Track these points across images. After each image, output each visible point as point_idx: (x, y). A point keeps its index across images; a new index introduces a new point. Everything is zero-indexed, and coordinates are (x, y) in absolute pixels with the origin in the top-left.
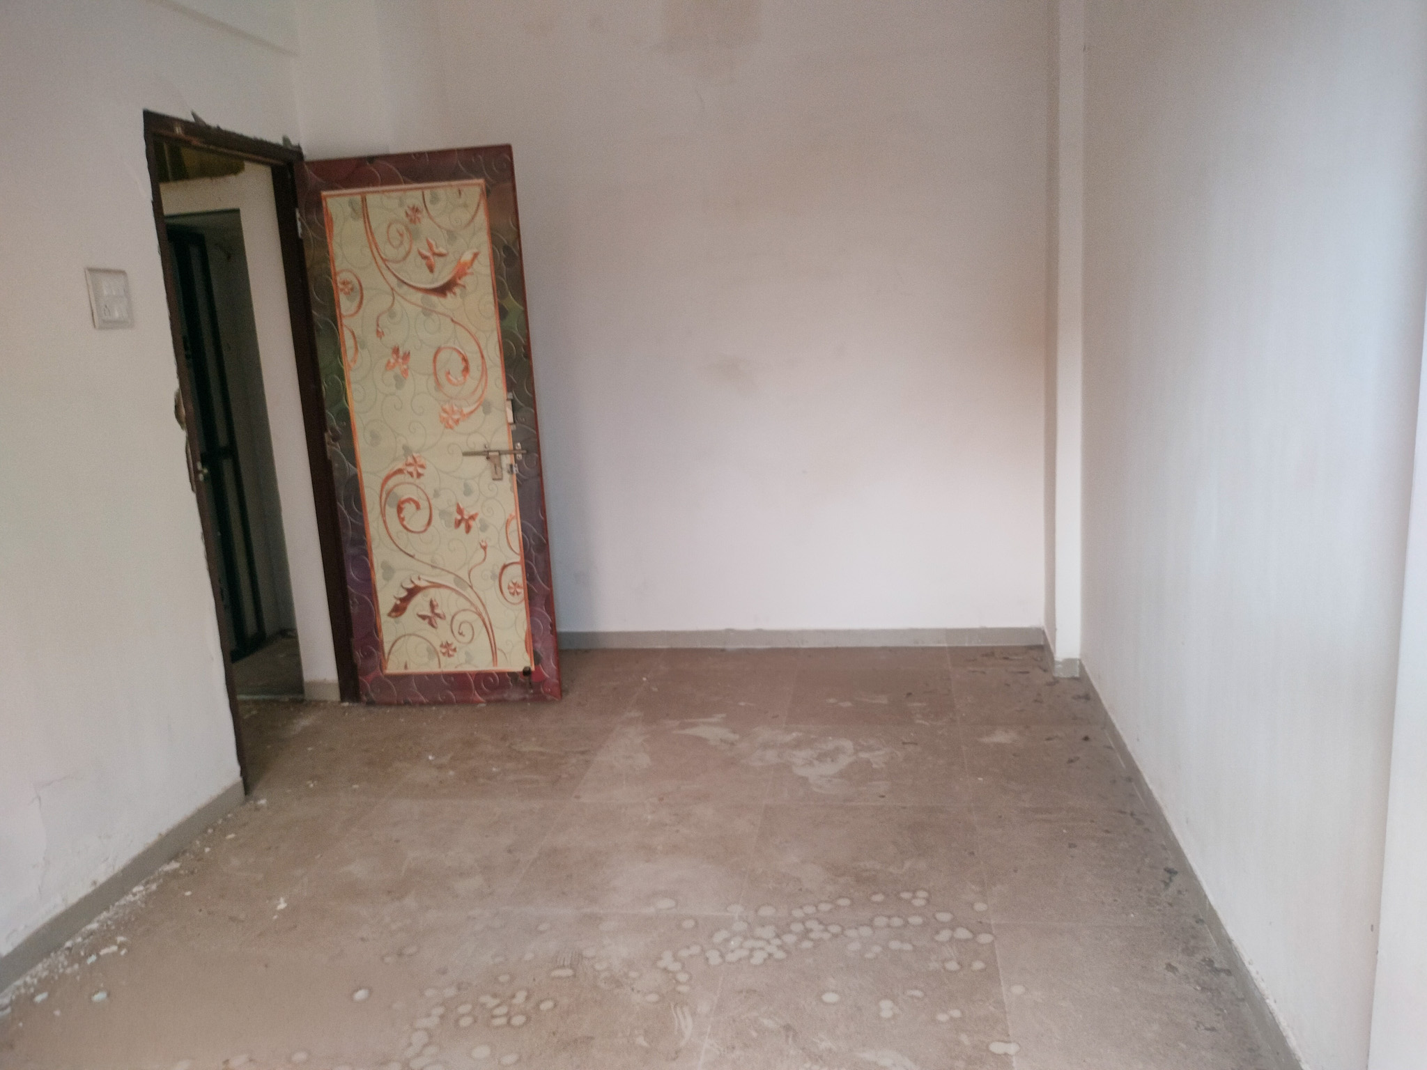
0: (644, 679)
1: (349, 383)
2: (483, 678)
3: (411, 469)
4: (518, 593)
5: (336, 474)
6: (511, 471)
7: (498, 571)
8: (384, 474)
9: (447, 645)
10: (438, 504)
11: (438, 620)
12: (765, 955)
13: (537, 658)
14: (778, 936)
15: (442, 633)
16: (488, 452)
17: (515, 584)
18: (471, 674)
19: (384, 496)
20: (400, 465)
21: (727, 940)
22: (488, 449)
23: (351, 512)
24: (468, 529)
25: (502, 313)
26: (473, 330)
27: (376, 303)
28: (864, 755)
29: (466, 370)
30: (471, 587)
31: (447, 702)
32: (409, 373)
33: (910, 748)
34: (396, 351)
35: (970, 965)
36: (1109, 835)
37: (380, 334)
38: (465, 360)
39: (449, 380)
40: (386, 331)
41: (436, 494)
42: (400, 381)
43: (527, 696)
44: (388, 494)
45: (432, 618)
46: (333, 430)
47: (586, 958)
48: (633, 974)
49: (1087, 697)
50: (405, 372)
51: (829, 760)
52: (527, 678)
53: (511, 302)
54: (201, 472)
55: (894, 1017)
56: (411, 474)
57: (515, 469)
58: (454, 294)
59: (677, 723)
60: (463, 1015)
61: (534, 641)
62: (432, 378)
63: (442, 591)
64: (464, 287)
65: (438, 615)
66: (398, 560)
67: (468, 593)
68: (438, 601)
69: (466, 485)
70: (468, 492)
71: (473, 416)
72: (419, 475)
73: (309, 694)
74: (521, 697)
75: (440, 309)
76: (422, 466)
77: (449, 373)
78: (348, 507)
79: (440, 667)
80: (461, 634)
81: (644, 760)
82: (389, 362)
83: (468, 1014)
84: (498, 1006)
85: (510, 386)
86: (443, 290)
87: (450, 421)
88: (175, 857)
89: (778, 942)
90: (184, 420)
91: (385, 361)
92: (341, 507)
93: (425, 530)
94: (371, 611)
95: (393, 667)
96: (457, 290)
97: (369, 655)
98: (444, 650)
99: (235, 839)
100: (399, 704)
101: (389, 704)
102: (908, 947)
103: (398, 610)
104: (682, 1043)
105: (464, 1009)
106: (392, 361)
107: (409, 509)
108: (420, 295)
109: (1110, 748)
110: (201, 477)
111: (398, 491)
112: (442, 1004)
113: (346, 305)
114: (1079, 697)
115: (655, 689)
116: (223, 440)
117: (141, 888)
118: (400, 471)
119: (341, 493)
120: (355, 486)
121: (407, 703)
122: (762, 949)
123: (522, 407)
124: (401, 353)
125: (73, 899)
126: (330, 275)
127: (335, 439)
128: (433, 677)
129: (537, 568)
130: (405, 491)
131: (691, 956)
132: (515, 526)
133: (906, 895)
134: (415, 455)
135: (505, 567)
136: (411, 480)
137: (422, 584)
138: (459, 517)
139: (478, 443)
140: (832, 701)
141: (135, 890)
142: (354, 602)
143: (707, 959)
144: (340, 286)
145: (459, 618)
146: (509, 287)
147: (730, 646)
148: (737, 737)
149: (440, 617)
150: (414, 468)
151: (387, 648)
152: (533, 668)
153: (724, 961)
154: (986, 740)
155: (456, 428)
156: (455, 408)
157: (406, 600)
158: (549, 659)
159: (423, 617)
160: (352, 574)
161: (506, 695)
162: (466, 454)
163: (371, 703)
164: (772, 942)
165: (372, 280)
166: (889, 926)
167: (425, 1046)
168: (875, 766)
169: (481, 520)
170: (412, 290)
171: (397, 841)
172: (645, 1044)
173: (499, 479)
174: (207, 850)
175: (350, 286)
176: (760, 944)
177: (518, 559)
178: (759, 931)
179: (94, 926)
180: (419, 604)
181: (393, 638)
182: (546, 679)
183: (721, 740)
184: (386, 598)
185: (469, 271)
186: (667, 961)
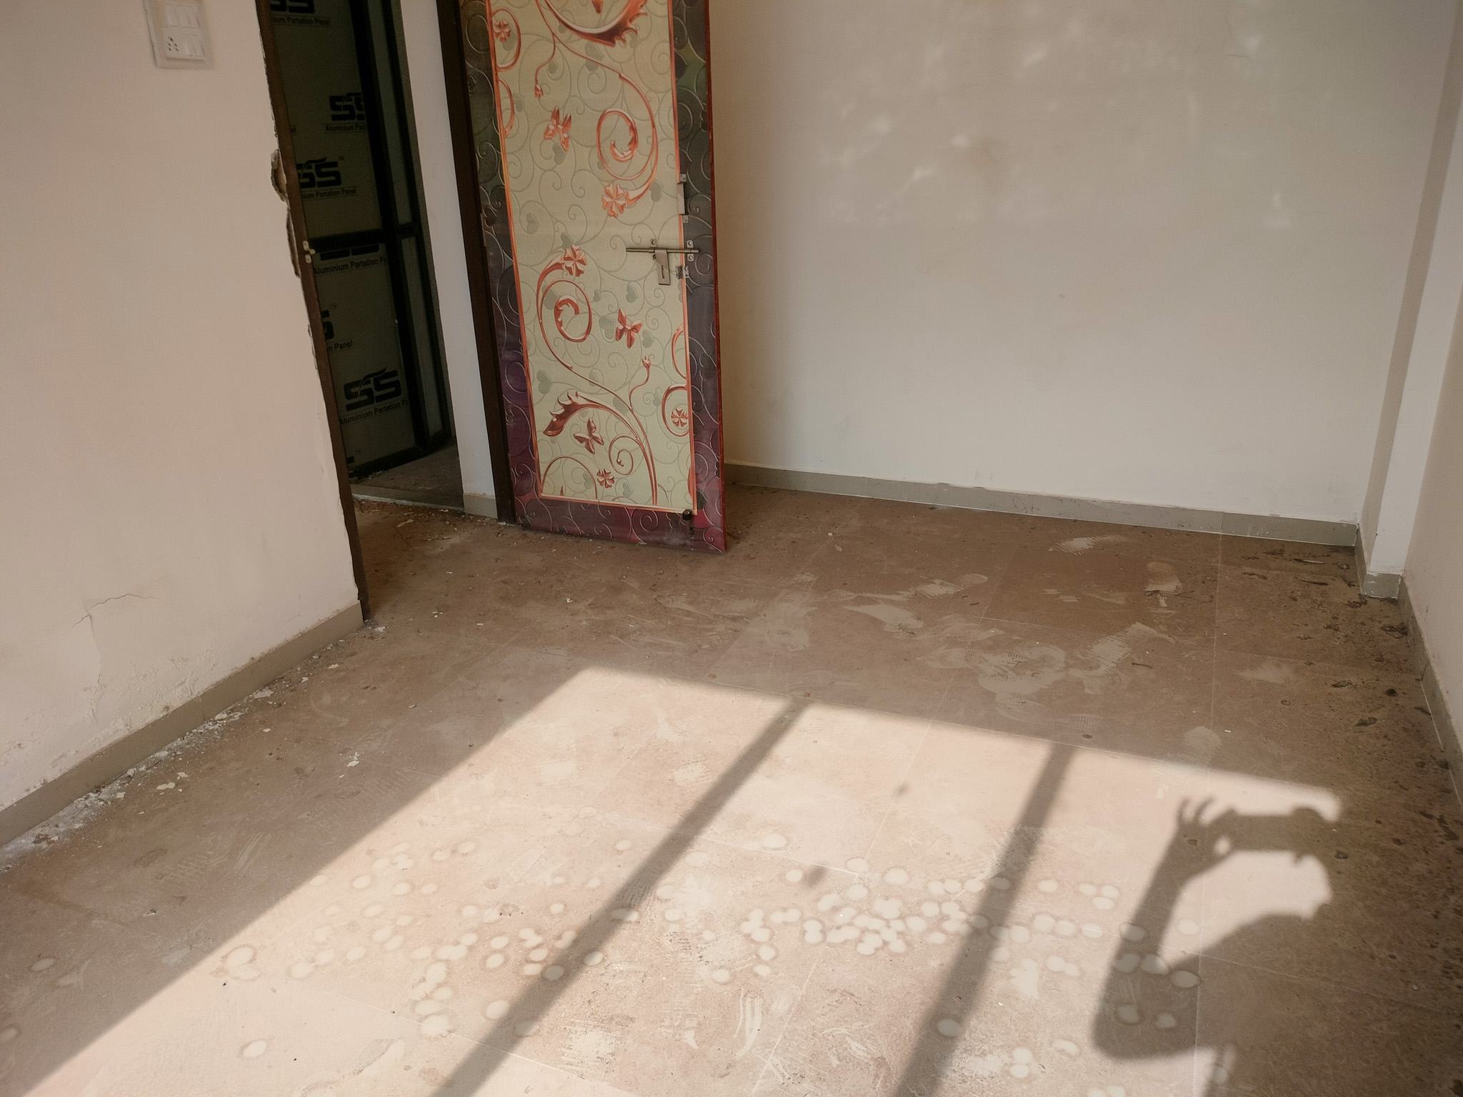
0: (830, 534)
1: (505, 154)
2: (641, 515)
3: (570, 264)
4: (683, 424)
5: (491, 264)
6: (680, 276)
7: (662, 395)
8: (541, 268)
9: (604, 474)
10: (600, 309)
11: (596, 444)
12: (880, 944)
13: (700, 501)
14: (902, 918)
15: (598, 461)
16: (655, 248)
17: (679, 412)
18: (629, 509)
19: (541, 294)
20: (558, 259)
21: (835, 909)
22: (655, 246)
23: (507, 312)
24: (630, 342)
25: (680, 67)
26: (644, 90)
27: (537, 52)
28: (1076, 673)
29: (634, 142)
30: (632, 411)
31: (603, 537)
32: (570, 143)
33: (1141, 671)
34: (556, 114)
35: (1155, 1018)
36: (1402, 848)
37: (538, 93)
38: (633, 129)
39: (614, 154)
40: (544, 88)
41: (597, 298)
42: (560, 152)
43: (688, 542)
44: (545, 294)
45: (589, 441)
46: (488, 210)
47: (659, 899)
48: (708, 935)
49: (1403, 630)
50: (565, 142)
51: (1029, 673)
52: (688, 522)
53: (692, 54)
54: (308, 253)
55: (1029, 1079)
56: (569, 269)
57: (685, 273)
58: (624, 41)
59: (853, 596)
60: (495, 952)
61: (698, 482)
62: (596, 150)
63: (600, 411)
64: (636, 32)
65: (595, 439)
66: (556, 372)
67: (628, 417)
68: (596, 423)
69: (629, 289)
70: (631, 297)
71: (640, 201)
72: (579, 272)
73: (469, 507)
74: (682, 542)
75: (606, 61)
76: (582, 262)
77: (614, 145)
78: (503, 304)
79: (597, 498)
80: (619, 463)
81: (801, 639)
82: (548, 129)
83: (501, 951)
84: (538, 946)
85: (684, 166)
86: (610, 37)
87: (615, 207)
88: (269, 684)
89: (898, 925)
90: (285, 188)
91: (543, 127)
92: (497, 303)
93: (584, 339)
94: (527, 426)
95: (549, 491)
96: (627, 36)
97: (525, 474)
98: (601, 480)
99: (337, 670)
100: (554, 532)
101: (546, 531)
102: (1072, 970)
103: (555, 428)
104: (740, 1054)
105: (499, 943)
106: (552, 127)
107: (567, 311)
108: (585, 41)
109: (1424, 711)
110: (308, 259)
111: (556, 289)
112: (476, 931)
113: (502, 55)
114: (1392, 629)
115: (839, 549)
116: (404, 216)
117: (225, 716)
118: (558, 266)
119: (496, 286)
120: (510, 278)
121: (562, 532)
122: (877, 932)
123: (697, 193)
124: (561, 118)
125: (139, 724)
126: (485, 16)
127: (491, 222)
128: (590, 507)
129: (705, 398)
130: (564, 291)
131: (785, 923)
132: (683, 342)
133: (1087, 890)
134: (575, 248)
135: (669, 391)
136: (570, 277)
137: (580, 401)
138: (621, 327)
139: (643, 236)
140: (1052, 591)
141: (218, 717)
142: (510, 414)
143: (804, 932)
144: (497, 30)
145: (619, 444)
146: (689, 33)
147: (942, 504)
148: (920, 624)
149: (599, 443)
150: (572, 263)
151: (543, 468)
152: (695, 512)
153: (824, 940)
154: (1247, 674)
155: (621, 217)
156: (620, 191)
157: (563, 418)
158: (713, 504)
159: (581, 439)
160: (508, 382)
161: (665, 538)
162: (631, 250)
163: (526, 526)
164: (892, 923)
165: (532, 23)
166: (1053, 932)
167: (439, 986)
168: (1087, 691)
169: (644, 332)
170: (575, 36)
171: (500, 700)
172: (693, 1044)
173: (665, 283)
174: (305, 679)
175: (507, 30)
176: (876, 924)
177: (684, 383)
178: (880, 906)
179: (163, 754)
180: (576, 424)
181: (549, 460)
182: (710, 526)
183: (900, 626)
184: (543, 413)
185: (642, 11)
186: (753, 926)
